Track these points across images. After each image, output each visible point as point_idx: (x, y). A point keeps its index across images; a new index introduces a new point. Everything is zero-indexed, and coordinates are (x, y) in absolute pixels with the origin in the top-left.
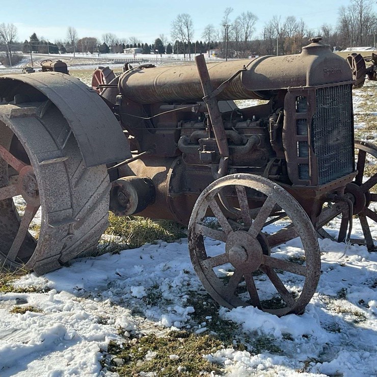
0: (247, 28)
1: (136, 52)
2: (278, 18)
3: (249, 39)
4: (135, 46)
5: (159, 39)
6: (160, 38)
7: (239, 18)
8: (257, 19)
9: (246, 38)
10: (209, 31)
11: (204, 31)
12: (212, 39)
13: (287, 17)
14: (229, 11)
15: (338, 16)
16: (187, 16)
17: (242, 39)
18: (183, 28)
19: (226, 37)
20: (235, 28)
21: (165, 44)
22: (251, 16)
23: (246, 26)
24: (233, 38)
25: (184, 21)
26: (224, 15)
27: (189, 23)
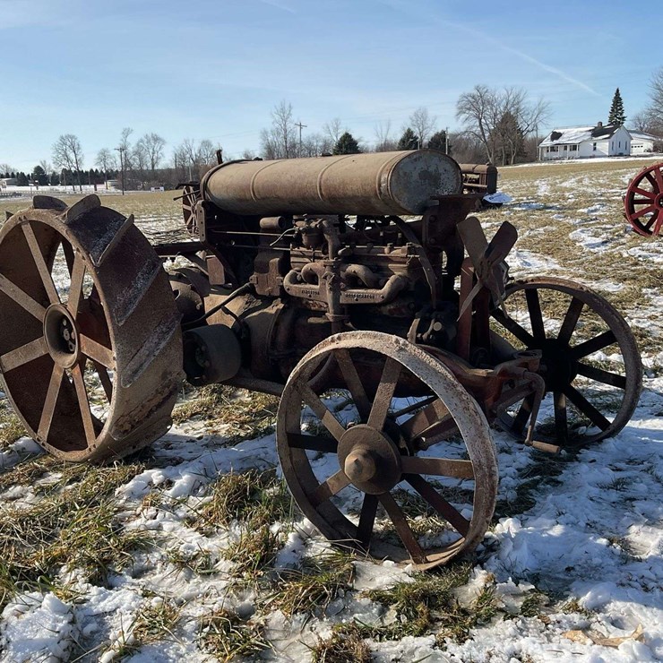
0: (153, 153)
1: (10, 184)
2: (191, 142)
3: (156, 168)
4: (7, 176)
5: (39, 167)
6: (41, 166)
7: (142, 141)
8: (164, 142)
9: (153, 166)
10: (103, 156)
11: (97, 157)
12: (109, 167)
13: (201, 141)
14: (127, 133)
15: (260, 140)
16: (72, 137)
17: (148, 166)
18: (68, 153)
19: (127, 164)
20: (137, 153)
21: (49, 173)
22: (156, 139)
23: (151, 151)
24: (136, 165)
25: (69, 143)
26: (121, 136)
27: (76, 146)
